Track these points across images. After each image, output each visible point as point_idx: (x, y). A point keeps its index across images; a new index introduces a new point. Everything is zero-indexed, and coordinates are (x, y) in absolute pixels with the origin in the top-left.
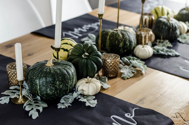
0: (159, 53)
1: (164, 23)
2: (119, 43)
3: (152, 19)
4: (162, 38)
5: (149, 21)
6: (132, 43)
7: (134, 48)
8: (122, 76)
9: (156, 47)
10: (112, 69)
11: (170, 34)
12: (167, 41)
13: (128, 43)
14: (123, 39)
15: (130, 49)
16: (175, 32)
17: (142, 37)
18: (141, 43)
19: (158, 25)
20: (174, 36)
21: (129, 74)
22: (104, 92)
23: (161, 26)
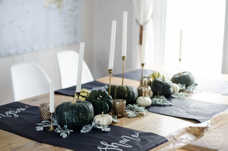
0: (157, 104)
1: (160, 82)
2: (124, 94)
3: (150, 81)
4: (158, 94)
5: (148, 82)
6: (135, 95)
7: (136, 99)
8: (128, 116)
9: (154, 99)
10: (120, 110)
11: (165, 91)
12: (163, 96)
13: (131, 94)
14: (128, 91)
15: (134, 100)
16: (169, 90)
17: (142, 91)
18: (142, 96)
19: (156, 84)
20: (168, 92)
21: (133, 115)
22: (115, 125)
23: (158, 85)
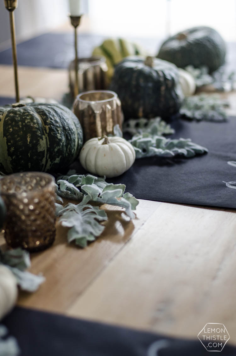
0: (150, 154)
1: (141, 73)
2: (36, 139)
4: (141, 114)
6: (73, 137)
7: (80, 148)
8: (71, 239)
11: (162, 100)
12: (158, 119)
13: (61, 136)
14: (47, 127)
16: (173, 94)
17: (93, 115)
18: (94, 134)
19: (126, 80)
20: (171, 103)
23: (134, 83)
